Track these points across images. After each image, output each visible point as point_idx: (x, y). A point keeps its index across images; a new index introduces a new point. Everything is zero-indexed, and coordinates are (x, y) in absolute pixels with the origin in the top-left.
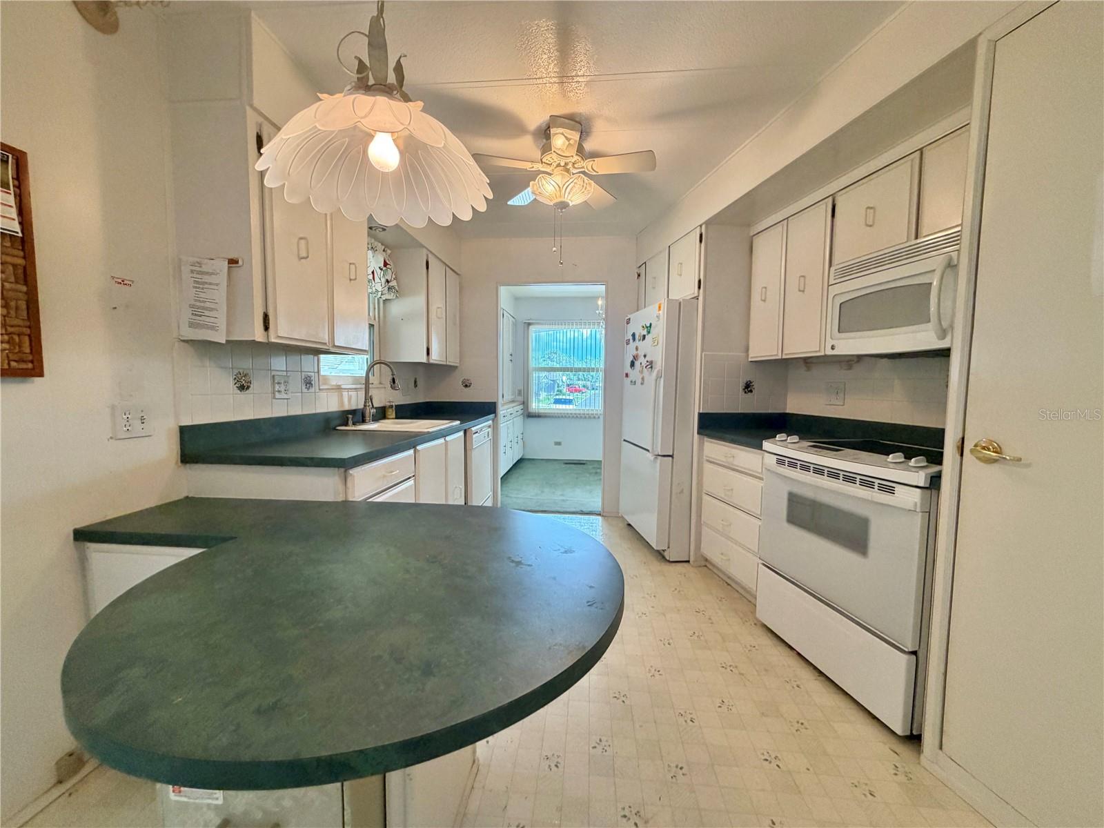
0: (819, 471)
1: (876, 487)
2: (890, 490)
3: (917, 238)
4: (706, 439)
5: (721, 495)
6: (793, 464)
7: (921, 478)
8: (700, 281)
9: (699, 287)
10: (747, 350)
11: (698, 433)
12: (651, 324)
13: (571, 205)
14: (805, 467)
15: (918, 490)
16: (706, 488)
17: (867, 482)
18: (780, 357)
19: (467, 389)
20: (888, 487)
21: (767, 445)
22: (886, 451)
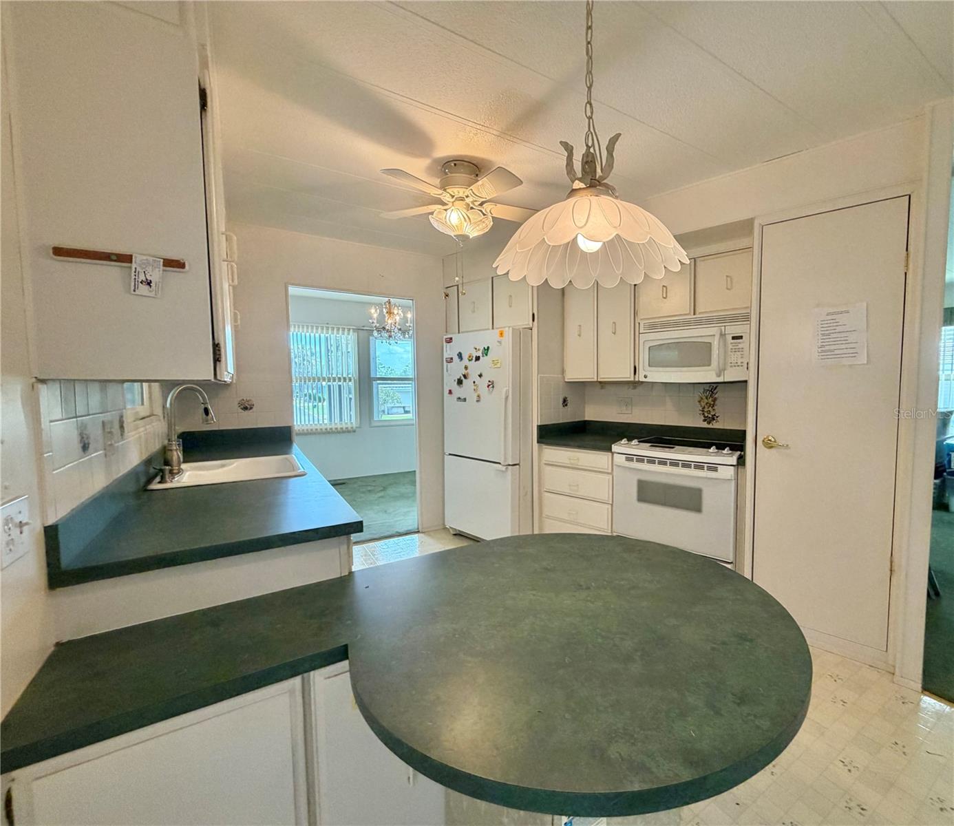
0: (663, 462)
1: (706, 468)
2: (715, 470)
3: (694, 314)
4: (544, 446)
5: (567, 491)
6: (640, 459)
7: (733, 460)
8: (533, 315)
9: (533, 320)
10: (563, 372)
11: (538, 442)
12: (488, 348)
13: (471, 237)
14: (651, 461)
15: (732, 467)
16: (547, 486)
17: (699, 466)
18: (596, 380)
19: (246, 412)
20: (712, 467)
21: (615, 448)
22: (708, 446)
